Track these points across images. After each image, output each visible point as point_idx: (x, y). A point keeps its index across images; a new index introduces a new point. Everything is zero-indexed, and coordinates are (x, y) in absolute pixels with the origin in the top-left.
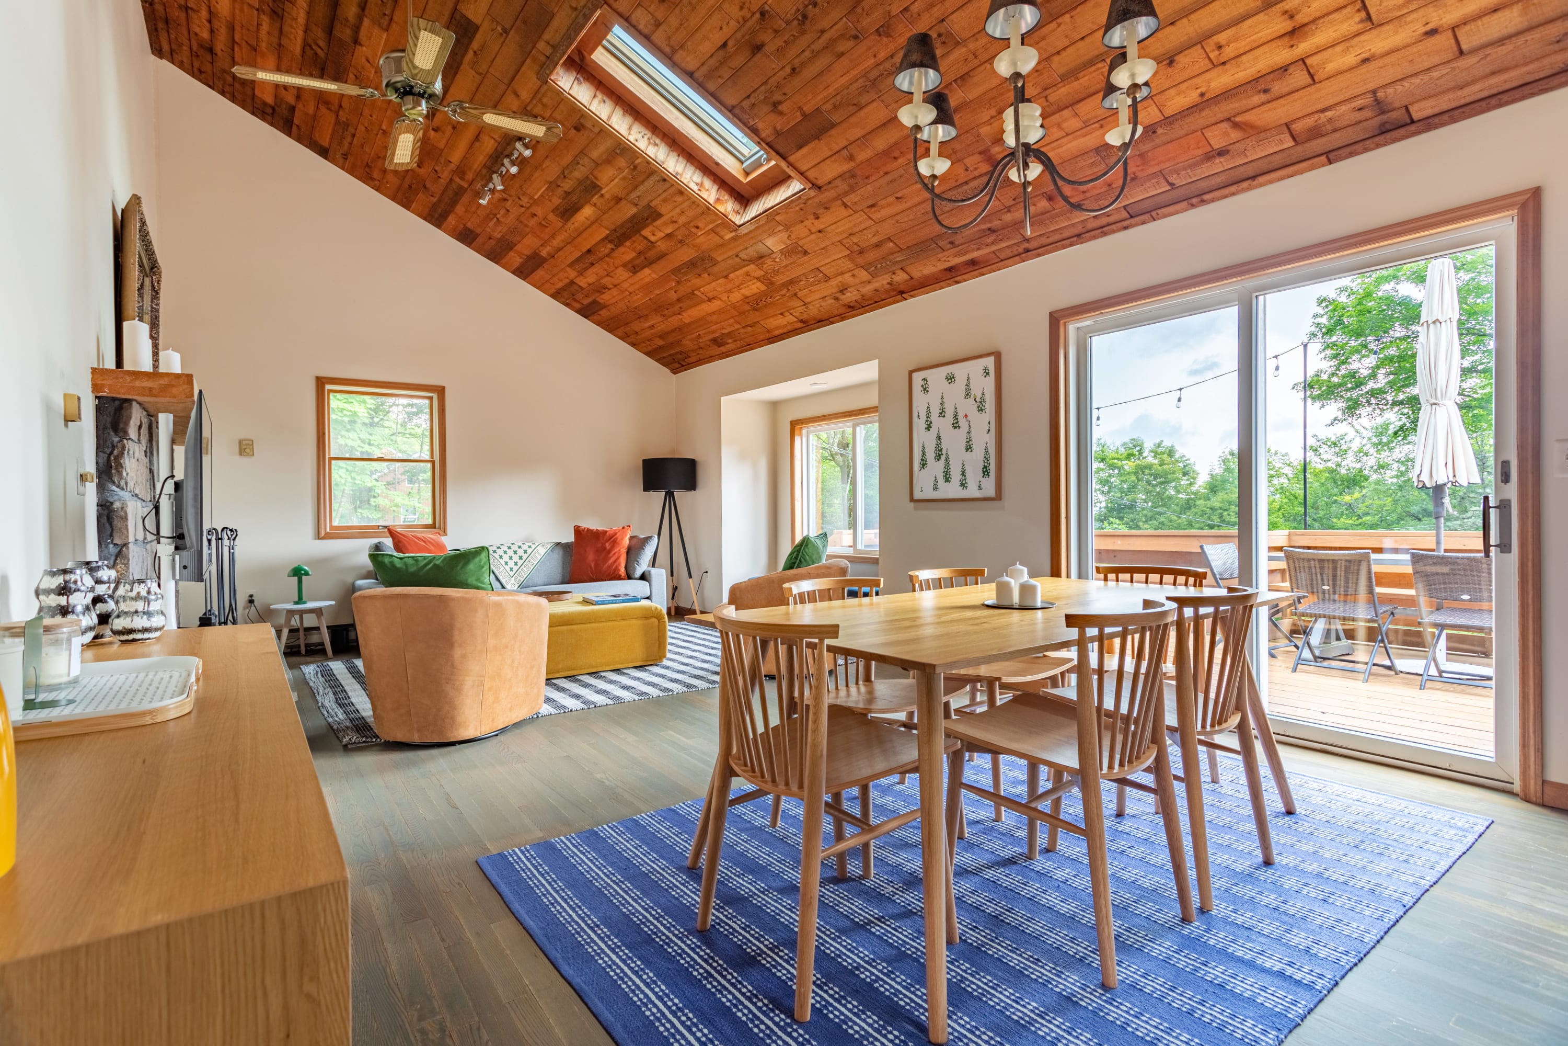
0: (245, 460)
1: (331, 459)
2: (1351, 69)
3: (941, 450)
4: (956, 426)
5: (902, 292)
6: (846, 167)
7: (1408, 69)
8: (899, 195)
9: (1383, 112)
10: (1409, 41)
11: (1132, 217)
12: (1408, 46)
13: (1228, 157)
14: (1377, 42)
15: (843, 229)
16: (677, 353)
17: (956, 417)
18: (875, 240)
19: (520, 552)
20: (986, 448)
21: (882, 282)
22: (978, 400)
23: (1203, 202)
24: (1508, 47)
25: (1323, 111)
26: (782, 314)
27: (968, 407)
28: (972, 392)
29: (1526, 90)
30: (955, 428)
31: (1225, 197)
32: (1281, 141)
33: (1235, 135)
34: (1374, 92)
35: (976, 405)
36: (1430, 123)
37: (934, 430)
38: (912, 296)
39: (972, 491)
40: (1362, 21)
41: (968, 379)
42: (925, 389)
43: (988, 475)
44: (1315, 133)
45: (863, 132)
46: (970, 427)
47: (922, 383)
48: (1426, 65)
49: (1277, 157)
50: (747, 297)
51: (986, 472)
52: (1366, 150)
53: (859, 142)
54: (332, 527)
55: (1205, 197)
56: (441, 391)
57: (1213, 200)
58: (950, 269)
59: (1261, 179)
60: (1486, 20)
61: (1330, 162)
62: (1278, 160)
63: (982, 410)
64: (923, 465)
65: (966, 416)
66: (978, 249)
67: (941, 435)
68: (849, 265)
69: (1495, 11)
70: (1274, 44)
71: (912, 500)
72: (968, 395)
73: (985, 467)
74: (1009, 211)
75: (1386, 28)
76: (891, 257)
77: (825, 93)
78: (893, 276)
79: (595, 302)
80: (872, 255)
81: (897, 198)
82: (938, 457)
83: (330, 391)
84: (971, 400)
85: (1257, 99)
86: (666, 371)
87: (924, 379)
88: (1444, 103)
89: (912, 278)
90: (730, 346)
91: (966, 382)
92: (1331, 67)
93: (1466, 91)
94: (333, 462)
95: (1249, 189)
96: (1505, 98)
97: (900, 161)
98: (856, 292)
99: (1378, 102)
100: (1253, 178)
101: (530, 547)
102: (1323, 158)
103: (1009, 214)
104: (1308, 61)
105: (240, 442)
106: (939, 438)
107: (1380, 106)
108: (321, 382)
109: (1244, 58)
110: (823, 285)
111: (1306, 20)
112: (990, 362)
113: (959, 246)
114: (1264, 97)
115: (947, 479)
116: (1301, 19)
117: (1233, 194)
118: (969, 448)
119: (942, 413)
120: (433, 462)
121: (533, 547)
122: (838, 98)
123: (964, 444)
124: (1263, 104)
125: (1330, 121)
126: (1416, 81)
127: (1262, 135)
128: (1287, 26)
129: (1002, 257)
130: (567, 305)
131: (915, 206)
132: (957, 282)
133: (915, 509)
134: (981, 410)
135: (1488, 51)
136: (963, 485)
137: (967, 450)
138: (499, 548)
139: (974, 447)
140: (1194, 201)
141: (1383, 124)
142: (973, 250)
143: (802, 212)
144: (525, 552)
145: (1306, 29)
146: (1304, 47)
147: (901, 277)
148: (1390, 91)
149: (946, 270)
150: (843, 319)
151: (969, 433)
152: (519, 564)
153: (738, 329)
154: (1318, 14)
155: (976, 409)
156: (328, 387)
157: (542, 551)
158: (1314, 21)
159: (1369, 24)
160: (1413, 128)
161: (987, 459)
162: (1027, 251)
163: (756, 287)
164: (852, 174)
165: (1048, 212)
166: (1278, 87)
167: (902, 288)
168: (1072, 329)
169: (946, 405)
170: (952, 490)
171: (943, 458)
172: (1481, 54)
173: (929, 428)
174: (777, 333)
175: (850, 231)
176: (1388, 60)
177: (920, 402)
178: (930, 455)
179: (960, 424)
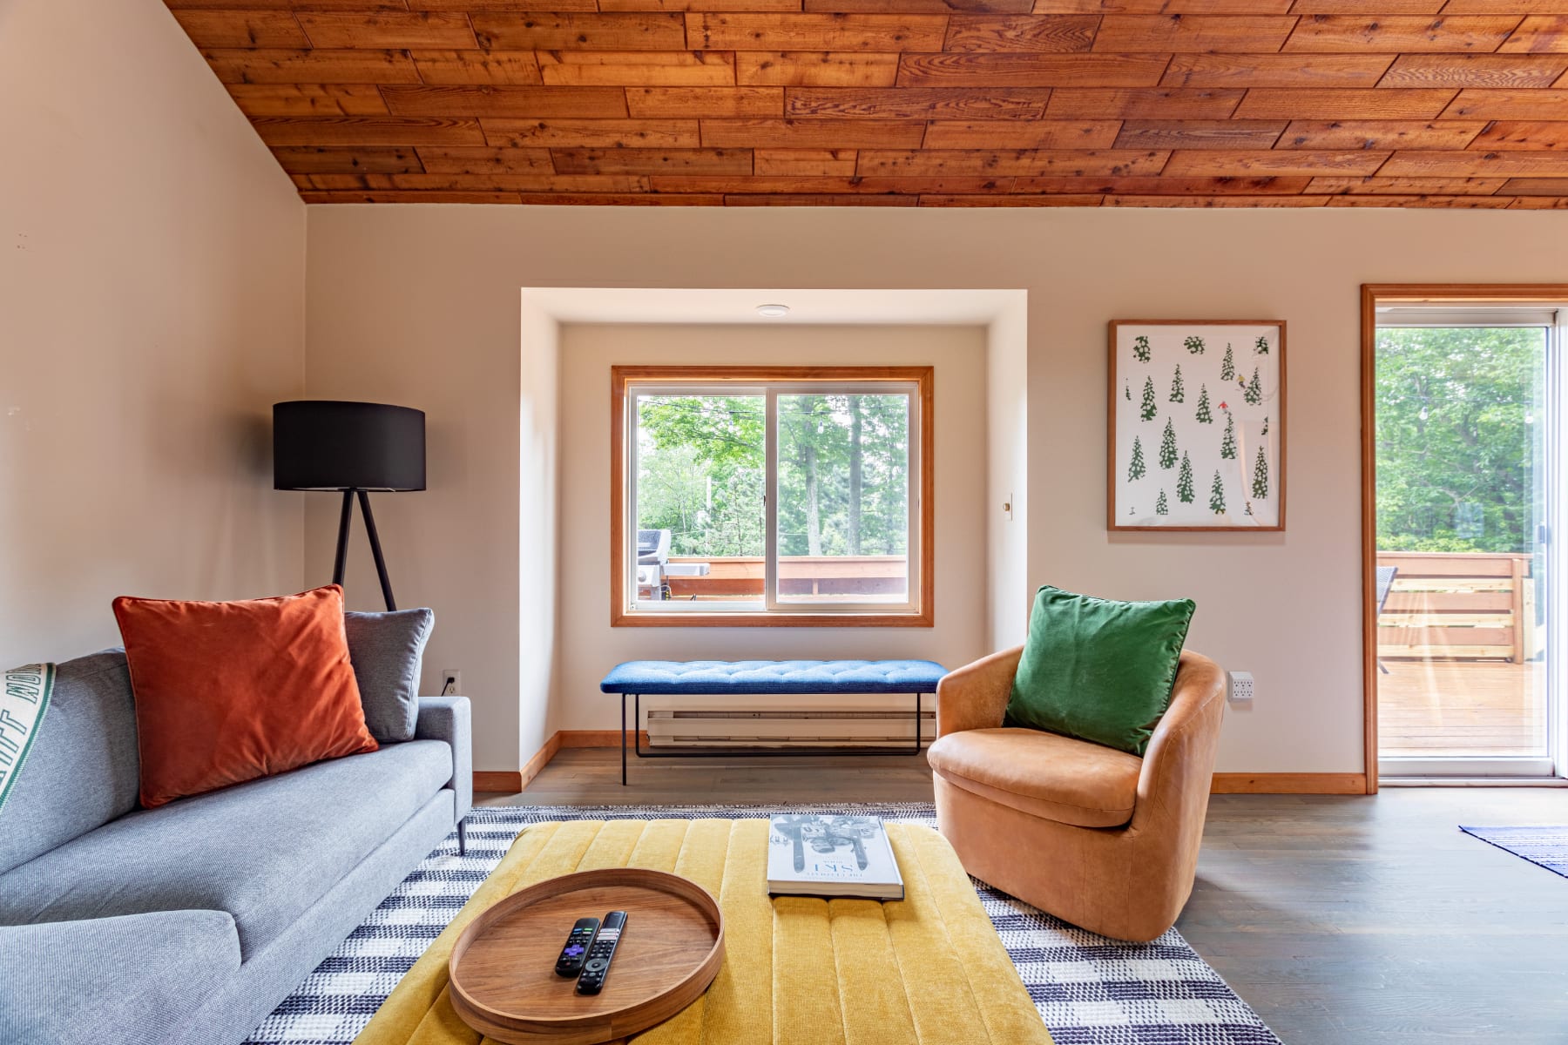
3: (1174, 452)
4: (1204, 416)
17: (1204, 404)
20: (1261, 456)
22: (1247, 384)
27: (1232, 393)
28: (1237, 371)
30: (1203, 420)
35: (1243, 391)
37: (1159, 422)
39: (1234, 515)
41: (1229, 351)
42: (1142, 355)
43: (1263, 493)
46: (1231, 422)
47: (1136, 343)
51: (1259, 489)
63: (1254, 400)
64: (1137, 471)
65: (1223, 405)
67: (1175, 429)
71: (1111, 525)
72: (1227, 374)
73: (1258, 482)
82: (1168, 460)
84: (1234, 383)
87: (1142, 339)
89: (1163, 173)
91: (1224, 355)
106: (1169, 432)
112: (1269, 333)
115: (1186, 495)
118: (1228, 453)
119: (1177, 396)
123: (1219, 447)
133: (1111, 541)
134: (1251, 399)
136: (1217, 507)
137: (1225, 455)
139: (1237, 451)
149: (1223, 179)
151: (1229, 430)
155: (1243, 399)
161: (1261, 468)
169: (1184, 385)
170: (1198, 513)
171: (1178, 464)
173: (1149, 415)
177: (1130, 373)
178: (1151, 456)
179: (1213, 415)
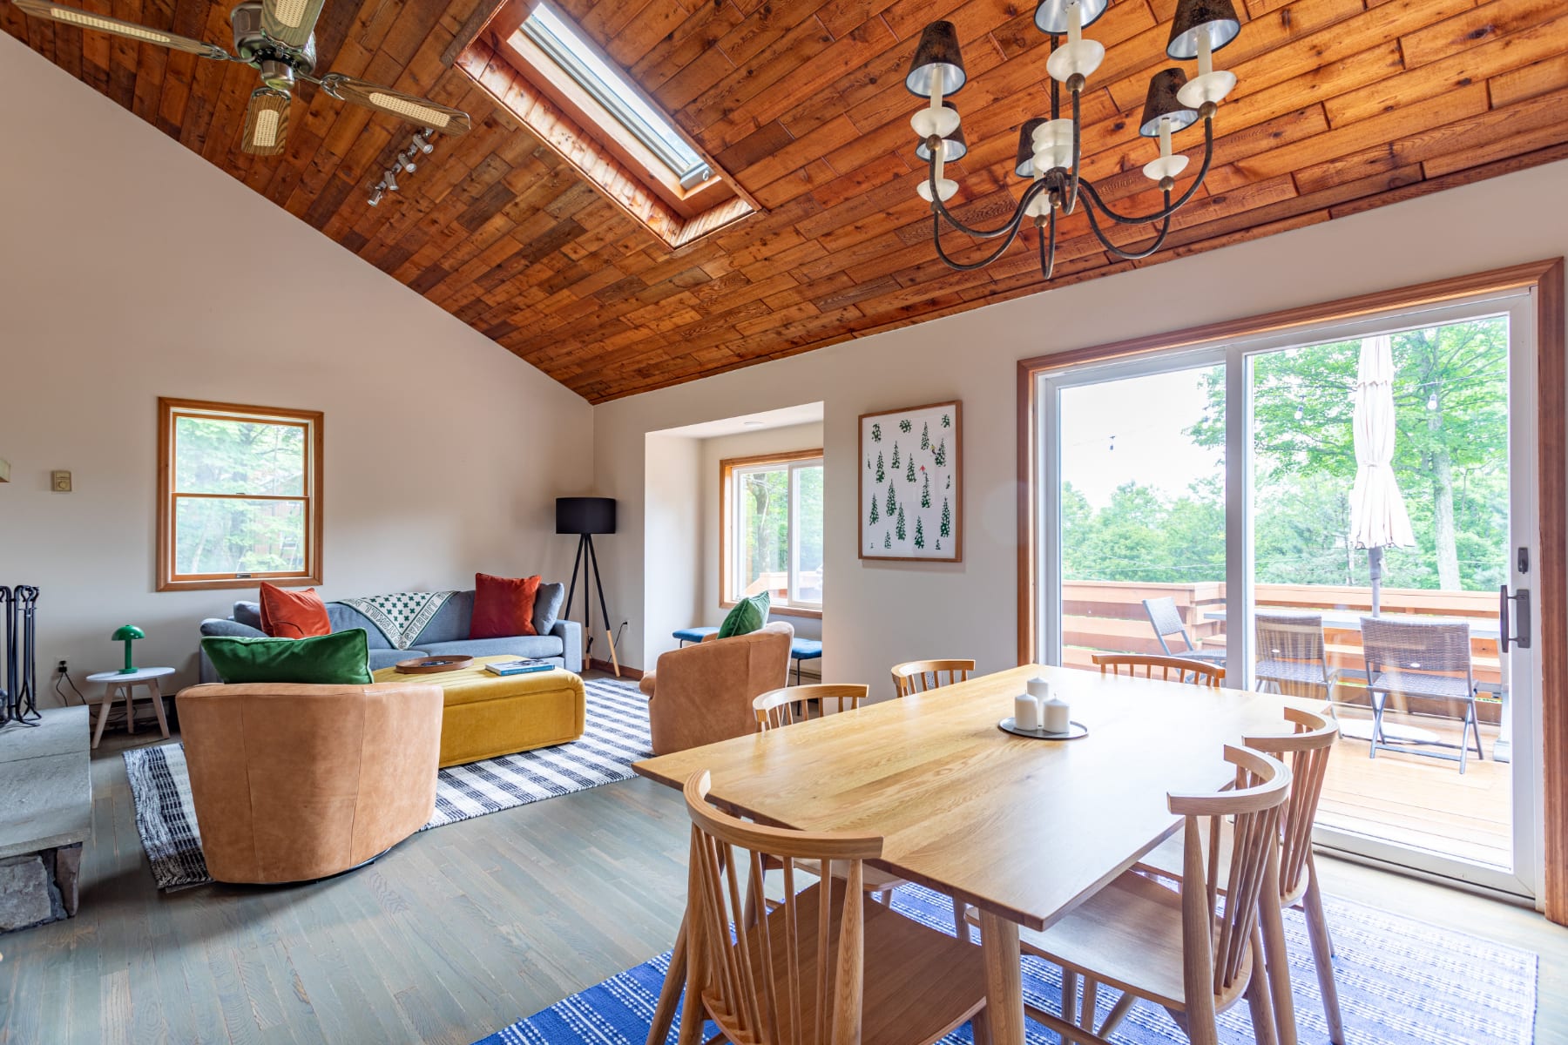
0: (59, 497)
1: (175, 496)
2: (1372, 117)
3: (894, 504)
4: (911, 478)
5: (851, 330)
6: (802, 189)
7: (1432, 122)
8: (859, 224)
9: (1396, 168)
10: (1439, 90)
11: (1111, 263)
12: (1437, 96)
13: (1224, 204)
14: (1404, 89)
15: (793, 258)
16: (597, 383)
17: (911, 469)
18: (828, 271)
19: (412, 605)
20: (946, 505)
21: (831, 318)
22: (937, 451)
23: (1190, 252)
24: (1541, 104)
25: (1333, 161)
26: (717, 347)
27: (926, 459)
28: (930, 442)
29: (1550, 153)
30: (911, 480)
31: (1215, 248)
32: (1283, 191)
33: (1236, 181)
34: (1391, 144)
35: (934, 457)
36: (1443, 182)
37: (886, 482)
38: (864, 335)
39: (929, 551)
40: (1393, 64)
41: (926, 428)
42: (876, 437)
43: (947, 533)
44: (1321, 185)
45: (825, 151)
46: (927, 480)
47: (874, 429)
48: (1452, 118)
49: (1277, 208)
50: (679, 327)
51: (944, 530)
52: (1372, 207)
53: (819, 161)
54: (175, 577)
55: (1193, 247)
56: (318, 418)
57: (1200, 251)
58: (907, 308)
59: (1255, 231)
60: (1524, 72)
61: (1331, 217)
62: (1276, 212)
63: (941, 463)
64: (874, 519)
65: (923, 468)
66: (941, 288)
67: (895, 488)
68: (797, 298)
69: (1536, 63)
70: (1295, 83)
71: (861, 556)
72: (925, 445)
73: (944, 525)
74: (979, 249)
75: (1418, 73)
76: (844, 292)
77: (785, 103)
78: (844, 313)
79: (505, 323)
80: (822, 290)
81: (857, 228)
82: (891, 510)
83: (176, 414)
84: (929, 451)
85: (1266, 143)
86: (585, 401)
87: (876, 426)
88: (1462, 162)
89: (864, 316)
90: (657, 378)
91: (922, 431)
92: (1350, 114)
93: (1488, 149)
94: (178, 498)
95: (1242, 240)
96: (1526, 160)
97: (864, 186)
98: (801, 328)
99: (1392, 155)
100: (1248, 229)
101: (423, 598)
102: (1325, 213)
103: (979, 253)
104: (1328, 105)
105: (53, 474)
106: (892, 490)
107: (1394, 160)
108: (164, 404)
109: (1260, 96)
110: (765, 318)
111: (1334, 58)
112: (950, 411)
113: (919, 283)
114: (1272, 142)
115: (901, 536)
116: (1329, 56)
117: (1224, 245)
118: (925, 503)
119: (896, 464)
120: (307, 500)
121: (427, 597)
122: (800, 109)
123: (920, 499)
124: (1271, 149)
125: (1338, 172)
126: (1437, 135)
127: (1265, 184)
128: (1313, 63)
129: (965, 299)
130: (472, 325)
131: (876, 237)
132: (914, 323)
133: (864, 566)
134: (939, 462)
135: (1519, 107)
136: (919, 543)
137: (924, 505)
138: (387, 600)
139: (931, 502)
140: (1181, 250)
141: (1393, 180)
142: (934, 289)
143: (748, 237)
144: (418, 604)
145: (1333, 68)
146: (1326, 88)
147: (852, 314)
148: (1408, 144)
149: (903, 308)
150: (784, 356)
151: (926, 486)
152: (411, 619)
153: (667, 361)
154: (1349, 52)
155: (934, 461)
156: (173, 409)
157: (438, 602)
158: (1342, 60)
159: (1399, 68)
160: (1424, 186)
161: (946, 516)
162: (994, 293)
163: (690, 316)
164: (807, 197)
165: (1021, 253)
166: (1292, 132)
167: (852, 325)
168: (1041, 380)
169: (900, 456)
170: (906, 548)
171: (897, 512)
172: (1511, 110)
173: (880, 479)
174: (710, 366)
175: (800, 262)
176: (1412, 109)
177: (871, 450)
178: (882, 509)
179: (916, 476)
